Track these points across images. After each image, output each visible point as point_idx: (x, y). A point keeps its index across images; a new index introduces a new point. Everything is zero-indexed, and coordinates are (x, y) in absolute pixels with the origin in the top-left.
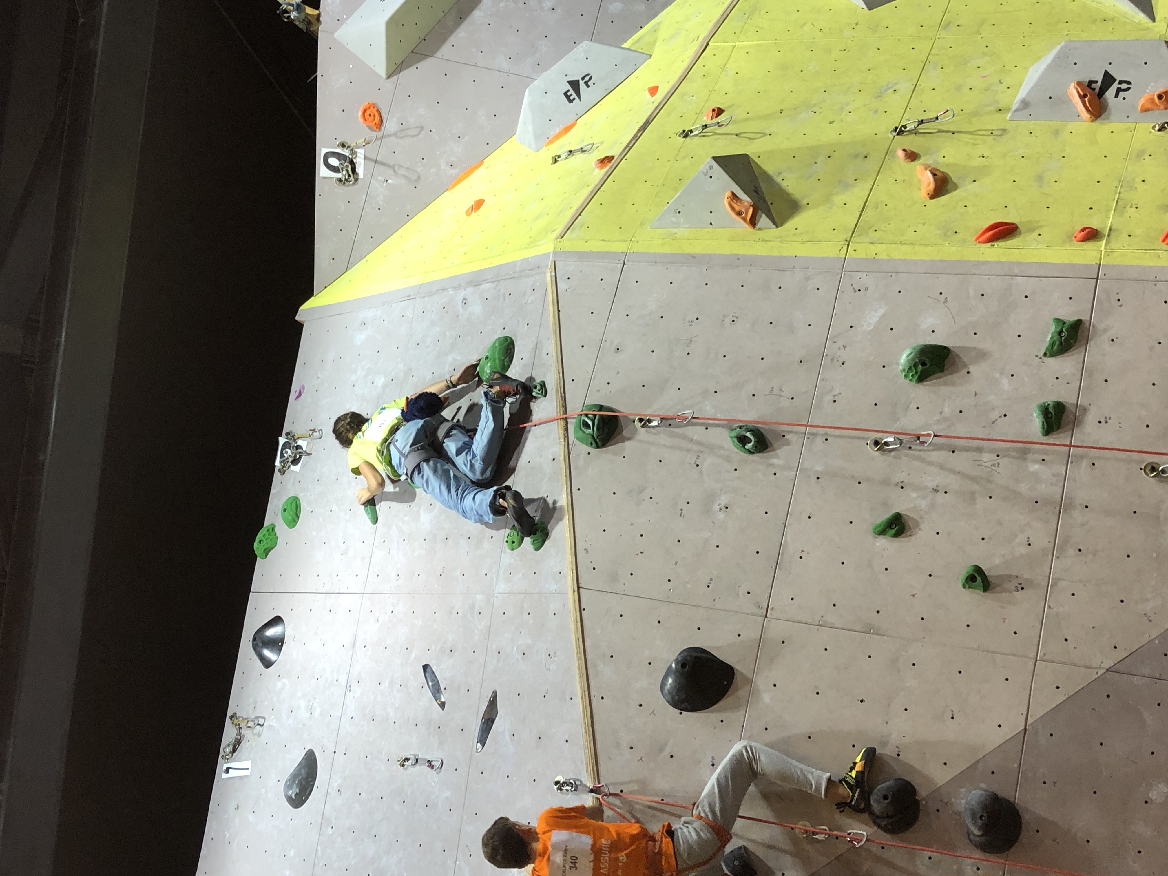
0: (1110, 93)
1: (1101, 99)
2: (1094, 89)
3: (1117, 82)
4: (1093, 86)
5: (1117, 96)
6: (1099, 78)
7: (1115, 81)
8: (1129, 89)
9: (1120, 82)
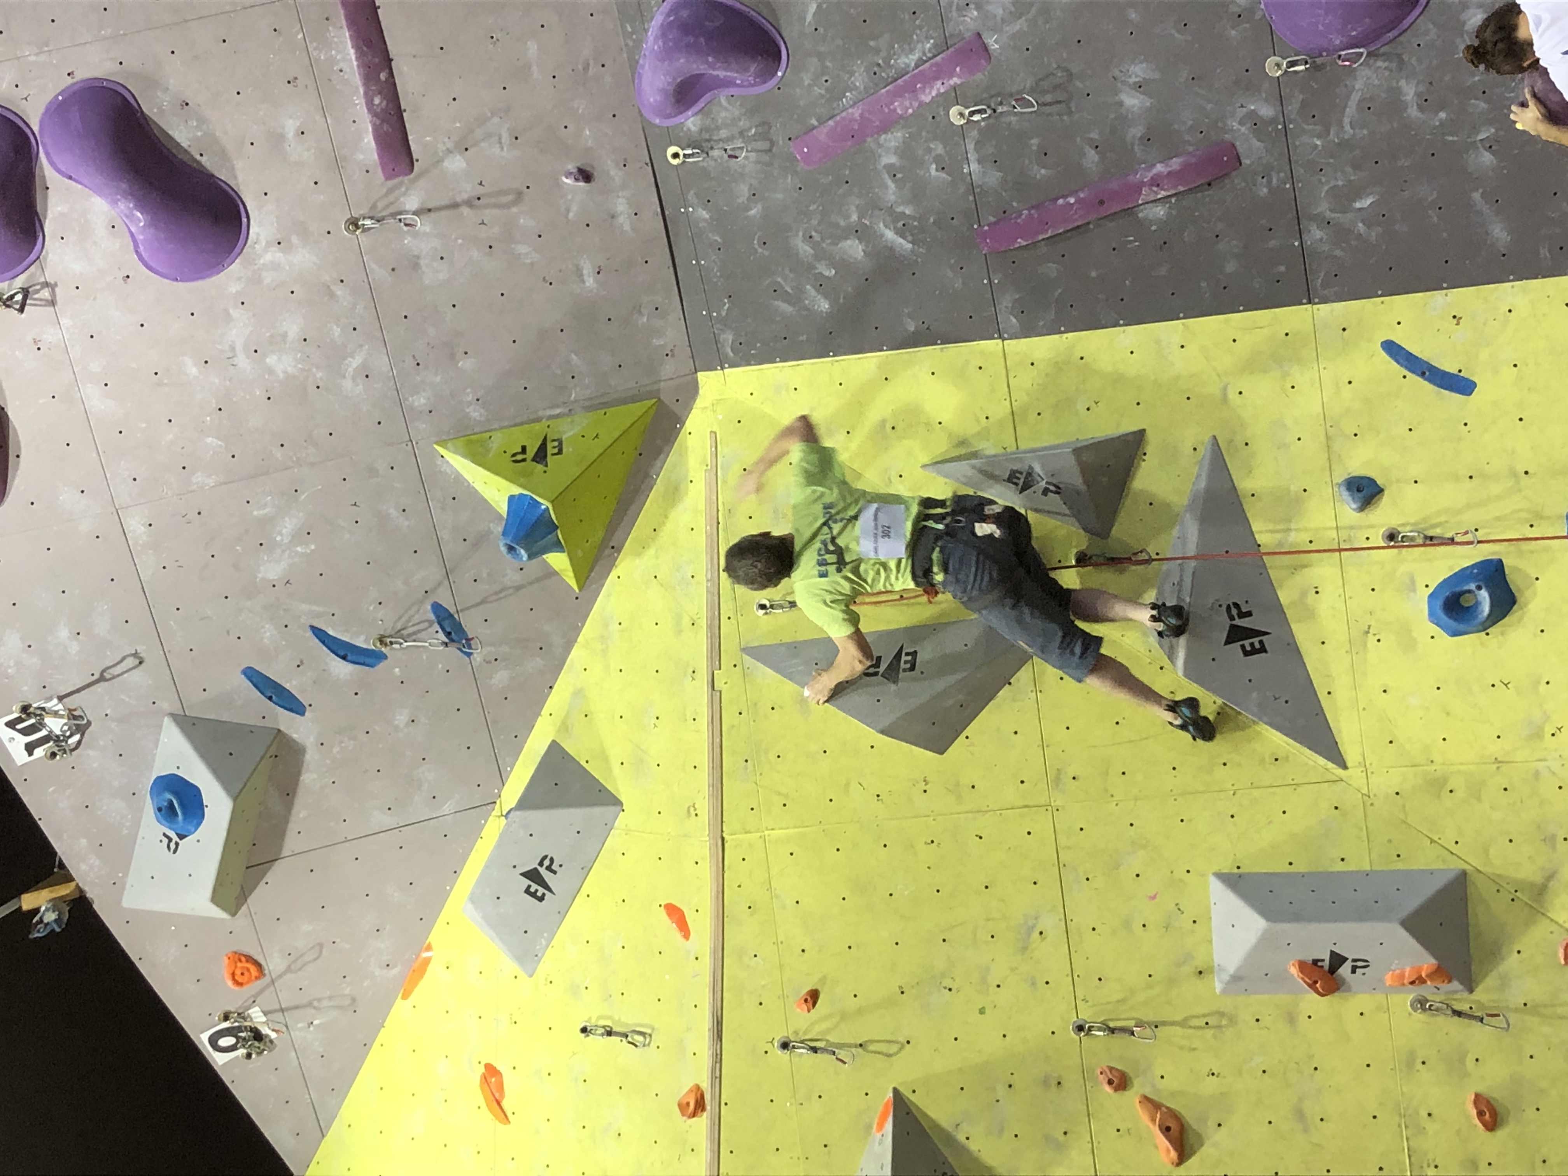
0: (1345, 970)
2: (1322, 967)
3: (1350, 960)
4: (1320, 964)
5: (1353, 971)
7: (1346, 959)
8: (1368, 966)
9: (1355, 960)
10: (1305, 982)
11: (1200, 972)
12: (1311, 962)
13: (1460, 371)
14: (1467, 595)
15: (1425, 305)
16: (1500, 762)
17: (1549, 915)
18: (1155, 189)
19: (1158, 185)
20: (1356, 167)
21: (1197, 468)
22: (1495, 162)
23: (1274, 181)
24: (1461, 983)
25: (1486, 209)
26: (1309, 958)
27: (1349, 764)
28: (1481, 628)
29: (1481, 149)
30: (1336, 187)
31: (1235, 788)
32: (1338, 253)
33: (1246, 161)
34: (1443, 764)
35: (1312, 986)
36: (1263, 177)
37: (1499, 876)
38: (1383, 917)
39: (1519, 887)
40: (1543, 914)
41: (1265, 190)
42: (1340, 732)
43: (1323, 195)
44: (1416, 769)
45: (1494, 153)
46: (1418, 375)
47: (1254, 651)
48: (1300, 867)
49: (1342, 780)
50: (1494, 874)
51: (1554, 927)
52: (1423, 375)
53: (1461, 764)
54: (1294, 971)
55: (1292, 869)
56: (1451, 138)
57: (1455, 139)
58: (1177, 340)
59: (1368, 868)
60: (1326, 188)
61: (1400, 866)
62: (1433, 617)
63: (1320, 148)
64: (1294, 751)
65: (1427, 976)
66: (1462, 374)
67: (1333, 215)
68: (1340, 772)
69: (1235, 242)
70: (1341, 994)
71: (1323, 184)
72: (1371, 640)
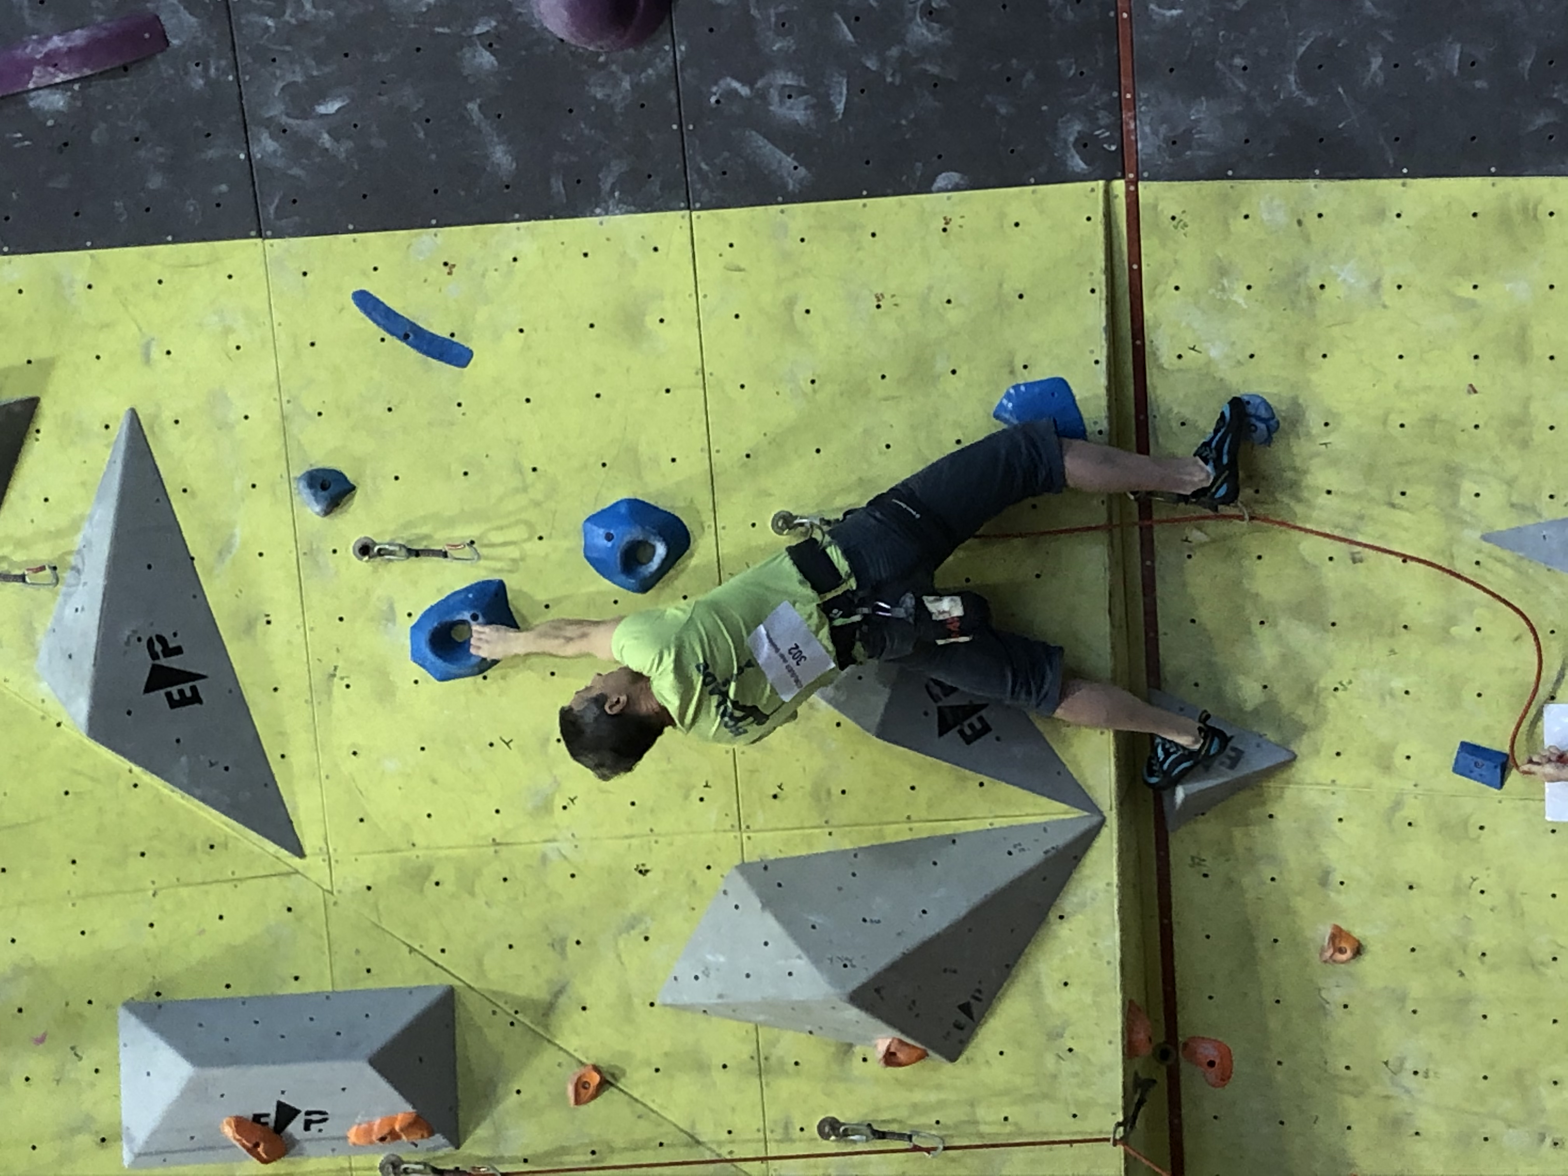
0: (295, 1128)
1: (282, 1134)
2: (266, 1124)
3: (303, 1113)
4: (263, 1120)
5: (307, 1128)
6: (272, 1111)
7: (298, 1112)
8: (325, 1120)
9: (308, 1113)
10: (244, 1146)
11: (103, 1140)
12: (251, 1117)
13: (452, 335)
14: (461, 627)
15: (409, 247)
16: (499, 844)
17: (557, 1042)
18: (51, 70)
19: (55, 65)
20: (321, 61)
21: (110, 451)
22: (496, 63)
23: (212, 71)
24: (445, 1136)
25: (486, 127)
26: (249, 1114)
27: (307, 850)
28: (476, 669)
29: (480, 48)
30: (294, 83)
31: (156, 885)
32: (296, 171)
33: (175, 42)
34: (428, 848)
35: (253, 1151)
36: (197, 65)
37: (495, 993)
38: (347, 1054)
39: (521, 1006)
40: (549, 1041)
41: (201, 82)
42: (295, 808)
43: (276, 94)
44: (393, 854)
45: (493, 53)
46: (399, 337)
47: (184, 701)
48: (241, 991)
49: (297, 872)
50: (489, 991)
51: (562, 1057)
52: (405, 338)
53: (450, 848)
54: (228, 1131)
55: (229, 993)
56: (440, 30)
57: (446, 30)
58: (82, 277)
59: (330, 989)
60: (281, 84)
61: (370, 983)
62: (417, 657)
63: (273, 30)
64: (234, 834)
65: (402, 1130)
66: (455, 339)
67: (291, 121)
68: (296, 861)
69: (159, 150)
70: (292, 1159)
71: (277, 79)
72: (338, 686)
